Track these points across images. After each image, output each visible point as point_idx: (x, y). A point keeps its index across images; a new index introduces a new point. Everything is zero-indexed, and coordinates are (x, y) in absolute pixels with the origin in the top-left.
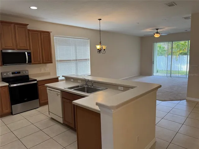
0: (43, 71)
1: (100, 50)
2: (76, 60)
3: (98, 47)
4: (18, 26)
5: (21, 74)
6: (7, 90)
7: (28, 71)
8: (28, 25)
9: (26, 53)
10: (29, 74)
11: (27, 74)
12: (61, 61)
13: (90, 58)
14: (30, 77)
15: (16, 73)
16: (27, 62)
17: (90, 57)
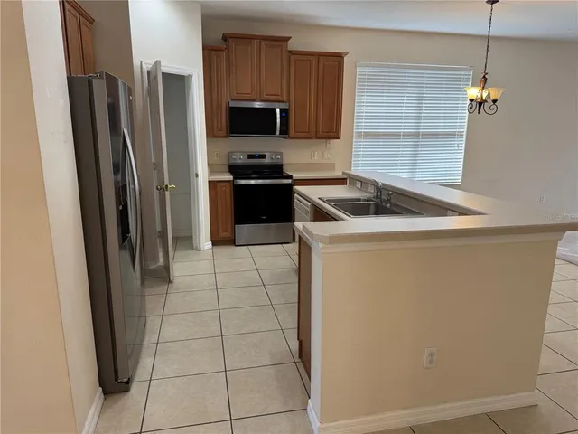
0: (316, 158)
1: (480, 104)
2: (417, 134)
3: (474, 92)
4: (268, 42)
5: (267, 161)
6: (229, 190)
7: (281, 154)
8: (290, 38)
9: (278, 110)
10: (285, 161)
11: (279, 162)
12: (367, 134)
13: (465, 130)
14: (285, 169)
15: (256, 158)
16: (278, 133)
17: (466, 127)
